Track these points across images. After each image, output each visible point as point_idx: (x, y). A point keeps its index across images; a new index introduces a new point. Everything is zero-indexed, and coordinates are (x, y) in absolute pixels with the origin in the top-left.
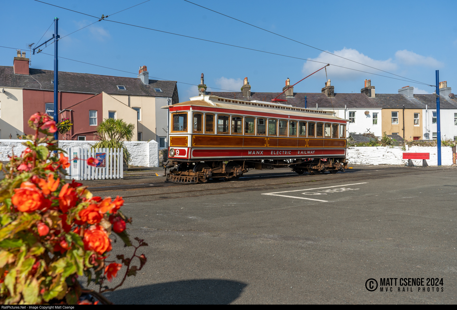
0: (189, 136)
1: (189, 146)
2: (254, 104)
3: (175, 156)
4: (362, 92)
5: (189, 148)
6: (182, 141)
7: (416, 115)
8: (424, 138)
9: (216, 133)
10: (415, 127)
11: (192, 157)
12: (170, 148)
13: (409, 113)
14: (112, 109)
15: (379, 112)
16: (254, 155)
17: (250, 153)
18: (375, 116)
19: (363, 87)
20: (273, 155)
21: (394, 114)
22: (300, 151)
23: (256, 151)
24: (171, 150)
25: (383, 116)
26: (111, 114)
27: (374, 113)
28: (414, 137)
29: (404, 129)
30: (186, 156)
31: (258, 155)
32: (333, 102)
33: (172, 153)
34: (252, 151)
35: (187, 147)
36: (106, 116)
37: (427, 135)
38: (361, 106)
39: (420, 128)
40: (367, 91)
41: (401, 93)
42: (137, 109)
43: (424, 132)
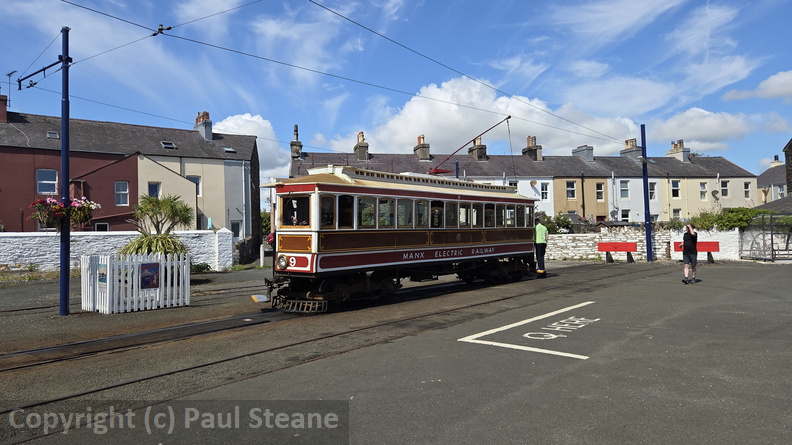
0: (313, 234)
1: (313, 251)
2: (408, 180)
3: (288, 268)
4: (523, 153)
5: (313, 255)
6: (302, 243)
7: (599, 186)
8: (610, 218)
9: (355, 228)
10: (598, 204)
11: (320, 270)
12: (279, 254)
13: (590, 184)
14: (154, 179)
15: (551, 183)
16: (411, 259)
17: (405, 256)
18: (544, 187)
19: (525, 146)
20: (439, 258)
21: (570, 185)
22: (475, 249)
23: (414, 252)
24: (281, 257)
25: (555, 188)
26: (154, 188)
27: (542, 184)
28: (598, 217)
29: (583, 206)
30: (308, 269)
31: (417, 259)
32: (485, 167)
33: (283, 264)
34: (409, 253)
35: (310, 253)
36: (143, 190)
37: (614, 214)
38: (525, 174)
39: (605, 205)
40: (531, 152)
41: (576, 155)
42: (195, 180)
43: (611, 209)
